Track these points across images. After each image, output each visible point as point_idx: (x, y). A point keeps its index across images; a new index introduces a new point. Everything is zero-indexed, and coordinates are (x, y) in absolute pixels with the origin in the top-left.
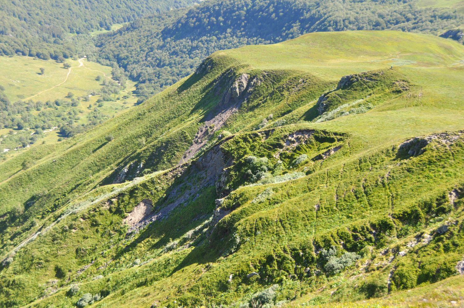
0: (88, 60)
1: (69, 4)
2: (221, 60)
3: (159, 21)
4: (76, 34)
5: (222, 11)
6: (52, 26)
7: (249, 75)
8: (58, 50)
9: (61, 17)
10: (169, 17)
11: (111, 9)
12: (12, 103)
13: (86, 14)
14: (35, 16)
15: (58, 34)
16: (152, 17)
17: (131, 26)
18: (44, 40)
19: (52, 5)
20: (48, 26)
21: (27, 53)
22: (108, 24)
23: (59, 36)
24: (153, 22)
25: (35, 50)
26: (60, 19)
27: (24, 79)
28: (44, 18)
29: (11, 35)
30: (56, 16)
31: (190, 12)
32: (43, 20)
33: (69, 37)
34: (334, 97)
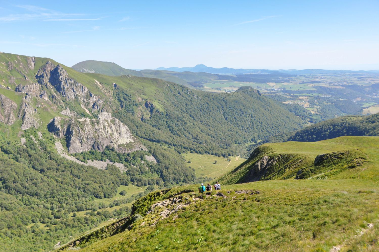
0: (241, 158)
1: (237, 130)
2: (264, 149)
3: (281, 138)
4: (238, 145)
5: (315, 132)
6: (226, 140)
7: (269, 157)
8: (226, 152)
9: (231, 136)
10: (287, 135)
11: (258, 132)
12: (197, 178)
13: (245, 135)
14: (219, 135)
15: (229, 144)
16: (277, 136)
17: (266, 140)
18: (221, 147)
19: (228, 130)
20: (224, 140)
21: (211, 153)
22: (256, 140)
23: (229, 146)
24: (277, 139)
25: (214, 152)
26: (231, 137)
27: (206, 166)
28: (223, 136)
29: (205, 144)
30: (229, 135)
31: (298, 133)
32: (222, 138)
33: (234, 146)
34: (307, 172)
